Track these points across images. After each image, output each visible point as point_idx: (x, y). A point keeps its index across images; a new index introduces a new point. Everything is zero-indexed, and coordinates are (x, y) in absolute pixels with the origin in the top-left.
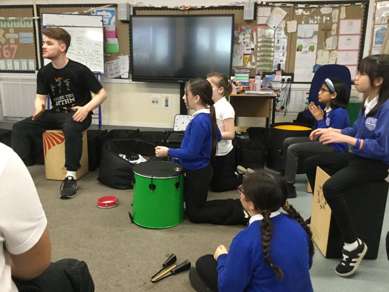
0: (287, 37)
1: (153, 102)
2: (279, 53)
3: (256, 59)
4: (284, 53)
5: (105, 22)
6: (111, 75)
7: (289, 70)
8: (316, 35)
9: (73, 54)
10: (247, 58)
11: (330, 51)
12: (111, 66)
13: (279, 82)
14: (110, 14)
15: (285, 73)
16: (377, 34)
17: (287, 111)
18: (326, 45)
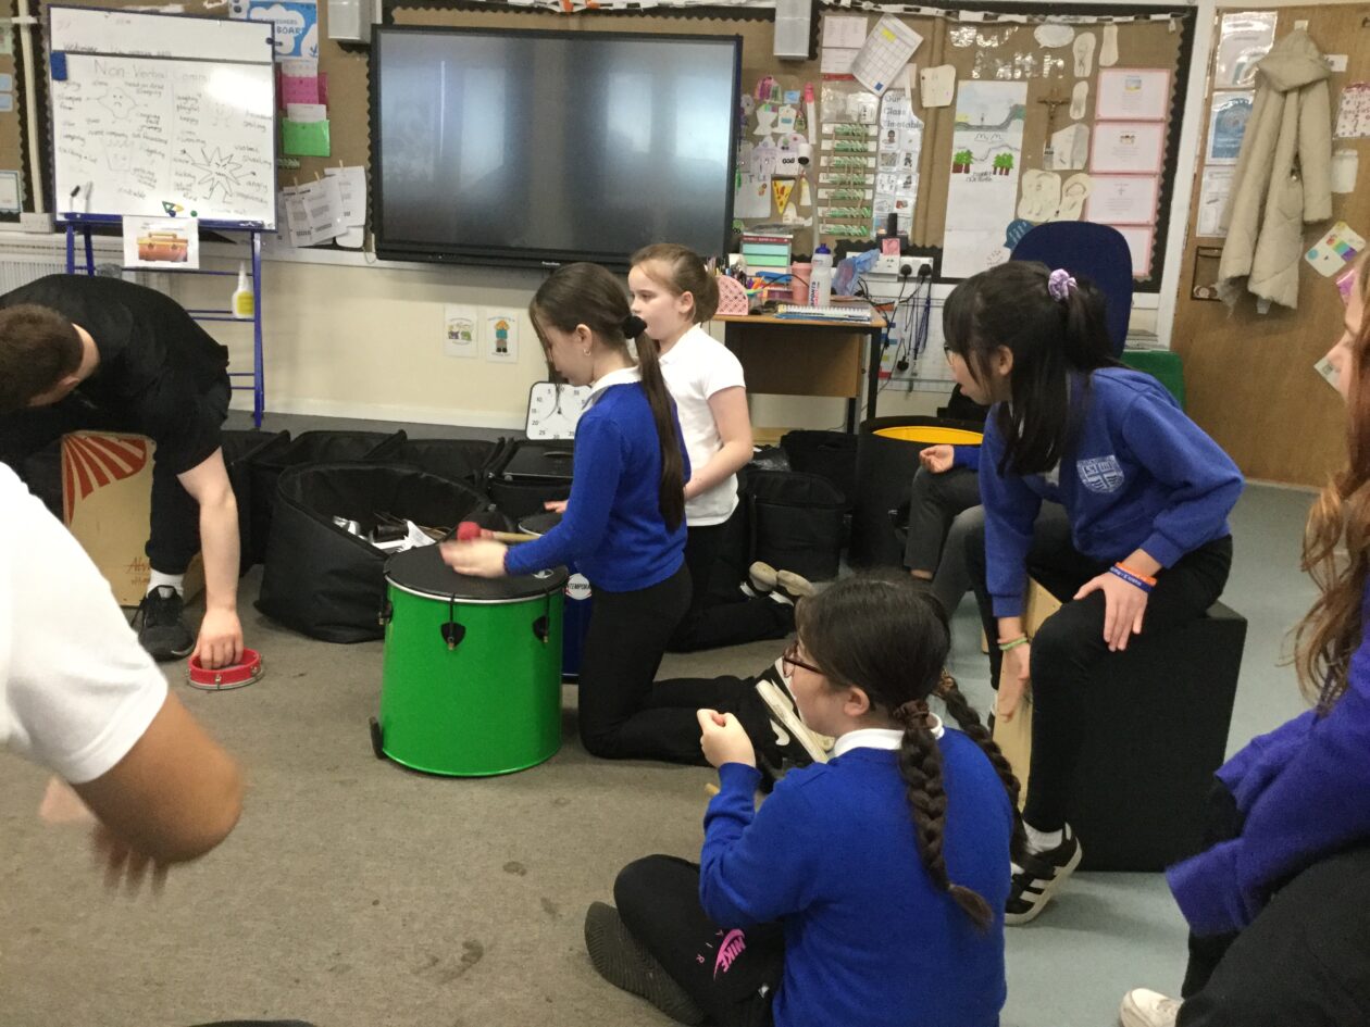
0: (921, 122)
1: (453, 335)
2: (893, 177)
3: (814, 195)
4: (909, 177)
5: (281, 44)
6: (300, 234)
7: (925, 235)
8: (1020, 118)
9: (163, 155)
10: (783, 188)
11: (1065, 175)
12: (300, 202)
13: (892, 275)
14: (298, 19)
15: (911, 244)
16: (1219, 122)
17: (918, 377)
18: (1052, 153)
